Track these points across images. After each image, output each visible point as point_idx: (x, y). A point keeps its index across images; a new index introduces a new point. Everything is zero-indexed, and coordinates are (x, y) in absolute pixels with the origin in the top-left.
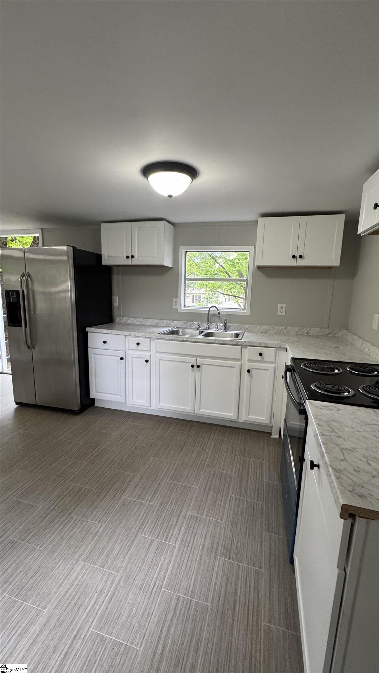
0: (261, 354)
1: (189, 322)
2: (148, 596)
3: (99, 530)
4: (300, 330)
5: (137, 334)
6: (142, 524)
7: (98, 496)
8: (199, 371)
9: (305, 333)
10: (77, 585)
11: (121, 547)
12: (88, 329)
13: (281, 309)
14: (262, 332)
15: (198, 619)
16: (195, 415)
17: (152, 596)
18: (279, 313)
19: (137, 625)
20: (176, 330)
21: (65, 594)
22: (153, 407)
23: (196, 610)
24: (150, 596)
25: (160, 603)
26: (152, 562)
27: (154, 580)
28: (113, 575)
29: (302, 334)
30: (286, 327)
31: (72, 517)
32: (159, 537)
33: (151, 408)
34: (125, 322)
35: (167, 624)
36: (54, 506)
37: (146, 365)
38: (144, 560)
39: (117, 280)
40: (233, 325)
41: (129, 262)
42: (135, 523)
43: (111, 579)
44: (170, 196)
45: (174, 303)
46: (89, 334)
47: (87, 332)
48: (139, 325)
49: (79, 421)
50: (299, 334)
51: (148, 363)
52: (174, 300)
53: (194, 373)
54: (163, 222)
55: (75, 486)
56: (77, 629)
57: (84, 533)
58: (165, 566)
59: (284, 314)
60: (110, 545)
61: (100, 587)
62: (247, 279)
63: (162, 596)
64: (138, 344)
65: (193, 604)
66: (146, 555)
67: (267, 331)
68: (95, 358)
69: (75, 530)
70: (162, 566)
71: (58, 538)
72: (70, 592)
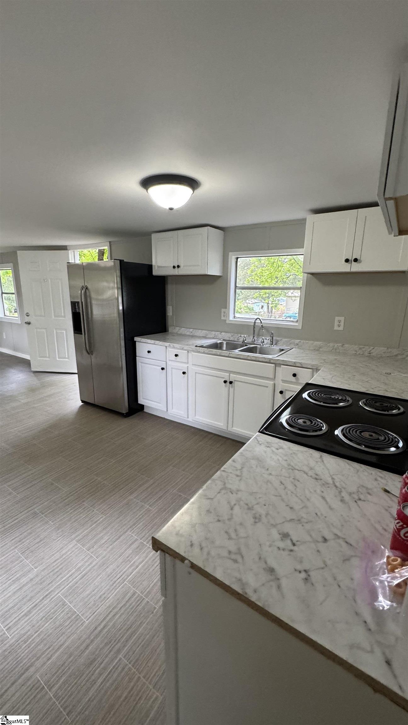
0: (294, 375)
1: (236, 334)
2: (111, 583)
3: (99, 520)
4: (360, 349)
5: (176, 345)
6: (134, 524)
7: (110, 492)
8: (232, 387)
9: (366, 354)
10: (64, 559)
11: (109, 539)
12: (136, 339)
13: (339, 323)
14: (315, 349)
15: (142, 615)
16: (228, 432)
17: (115, 585)
18: (336, 328)
19: (93, 602)
20: (220, 343)
21: (54, 562)
22: (190, 419)
23: (144, 608)
24: (112, 585)
25: (118, 592)
26: (127, 557)
27: (122, 573)
28: (93, 558)
29: (363, 354)
30: (344, 345)
31: (84, 504)
32: (143, 539)
33: (188, 419)
34: (178, 332)
35: (116, 610)
36: (74, 492)
37: (184, 377)
38: (123, 553)
39: (171, 290)
40: (281, 340)
41: (176, 272)
42: (129, 522)
43: (90, 561)
44: (171, 209)
45: (222, 314)
46: (137, 343)
47: (136, 341)
48: (189, 336)
49: (125, 423)
50: (359, 354)
51: (186, 375)
52: (223, 310)
53: (227, 389)
54: (206, 228)
55: (96, 479)
56: (50, 591)
57: (87, 519)
58: (137, 564)
59: (341, 328)
60: (102, 534)
61: (80, 565)
62: (301, 287)
63: (123, 587)
64: (176, 355)
65: (145, 602)
66: (126, 550)
67: (320, 348)
68: (142, 366)
69: (81, 515)
70: (134, 562)
71: (67, 519)
72: (57, 562)
